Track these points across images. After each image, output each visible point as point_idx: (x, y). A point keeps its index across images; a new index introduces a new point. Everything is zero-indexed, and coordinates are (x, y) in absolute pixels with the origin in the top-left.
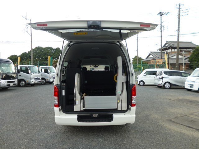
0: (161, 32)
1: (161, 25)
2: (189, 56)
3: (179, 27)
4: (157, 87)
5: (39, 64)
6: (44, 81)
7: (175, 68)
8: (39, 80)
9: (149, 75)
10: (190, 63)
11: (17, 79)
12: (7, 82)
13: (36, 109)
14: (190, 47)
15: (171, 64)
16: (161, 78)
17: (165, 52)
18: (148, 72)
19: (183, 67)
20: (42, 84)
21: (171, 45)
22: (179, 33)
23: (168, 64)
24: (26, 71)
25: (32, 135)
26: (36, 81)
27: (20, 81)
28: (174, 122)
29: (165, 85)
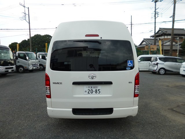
0: (155, 18)
1: (155, 12)
2: (181, 42)
3: (174, 13)
4: (151, 72)
5: (37, 51)
6: (42, 67)
7: (169, 54)
8: (37, 66)
9: (144, 61)
10: (182, 49)
11: (15, 66)
12: (5, 68)
13: (31, 97)
14: (183, 33)
15: (165, 50)
16: (156, 64)
17: (158, 39)
18: (142, 58)
19: (177, 53)
20: (40, 70)
21: (164, 31)
22: (174, 19)
23: (162, 50)
24: (24, 58)
25: (23, 127)
26: (34, 67)
27: (18, 67)
28: (176, 111)
29: (160, 71)
